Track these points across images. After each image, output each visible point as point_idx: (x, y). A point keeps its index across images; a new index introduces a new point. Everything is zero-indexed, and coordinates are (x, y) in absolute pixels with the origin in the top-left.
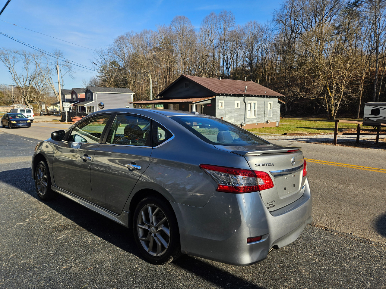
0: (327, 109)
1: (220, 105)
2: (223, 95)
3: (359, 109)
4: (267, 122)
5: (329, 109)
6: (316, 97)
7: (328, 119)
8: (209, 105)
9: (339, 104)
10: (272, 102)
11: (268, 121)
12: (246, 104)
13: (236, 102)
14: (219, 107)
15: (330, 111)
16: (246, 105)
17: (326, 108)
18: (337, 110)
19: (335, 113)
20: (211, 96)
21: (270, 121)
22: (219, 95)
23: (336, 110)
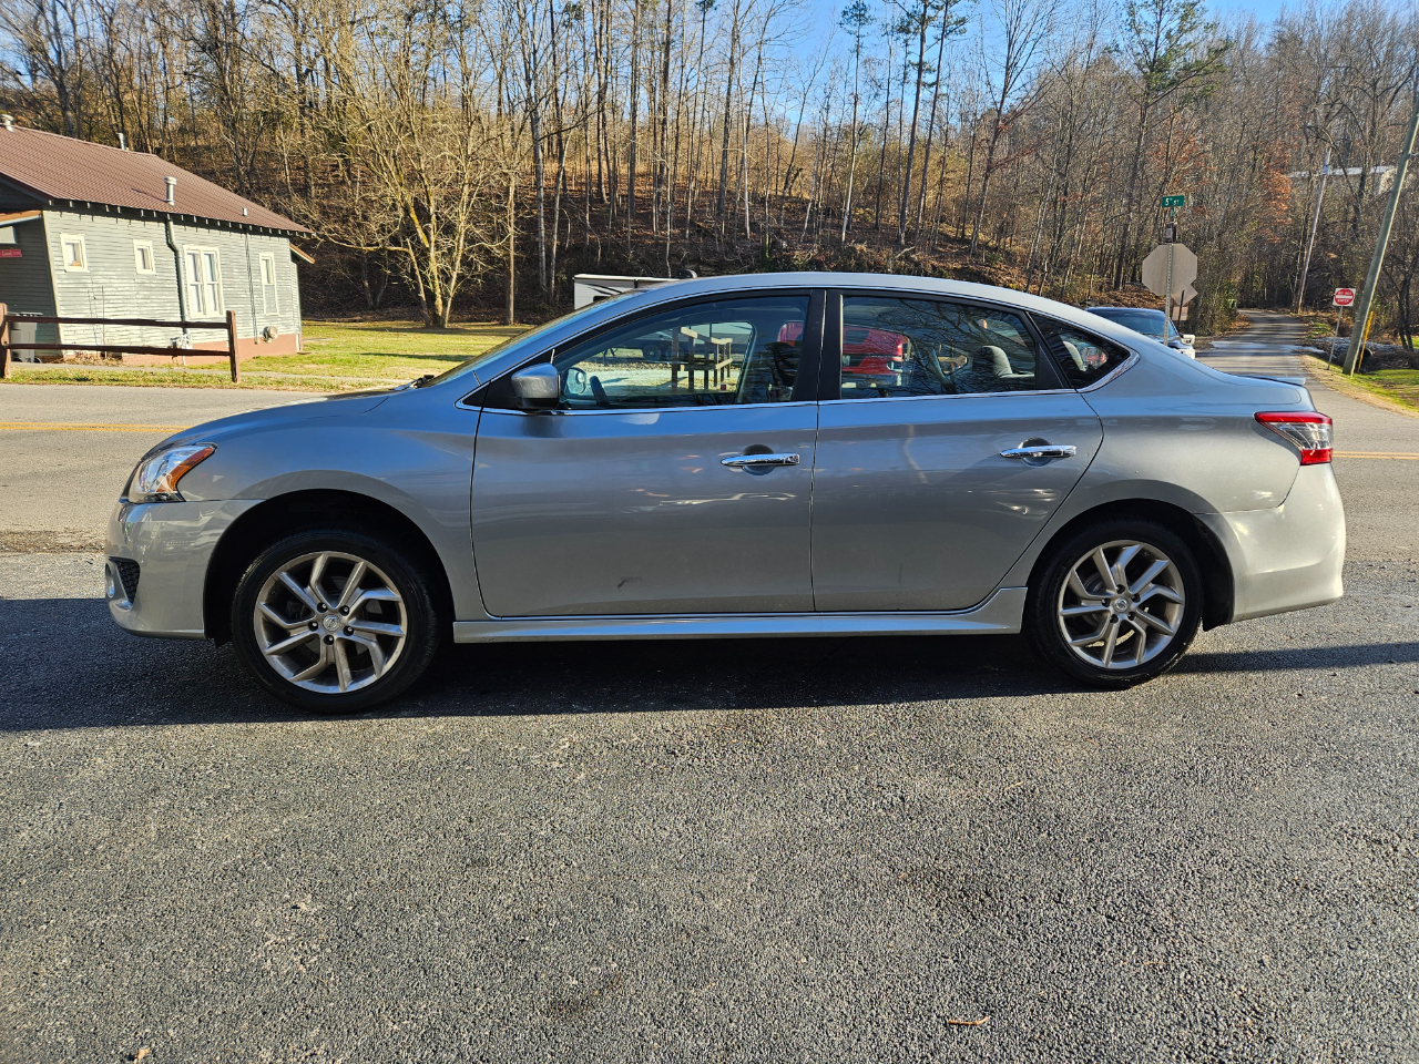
0: (418, 291)
1: (68, 253)
2: (80, 207)
3: (510, 293)
4: (267, 334)
5: (427, 291)
6: (377, 244)
7: (427, 324)
8: (8, 254)
9: (455, 276)
10: (272, 255)
11: (272, 333)
12: (180, 255)
13: (138, 243)
14: (66, 264)
15: (431, 296)
16: (181, 260)
17: (417, 285)
18: (452, 294)
19: (445, 304)
20: (20, 210)
21: (276, 331)
22: (61, 205)
23: (447, 294)
